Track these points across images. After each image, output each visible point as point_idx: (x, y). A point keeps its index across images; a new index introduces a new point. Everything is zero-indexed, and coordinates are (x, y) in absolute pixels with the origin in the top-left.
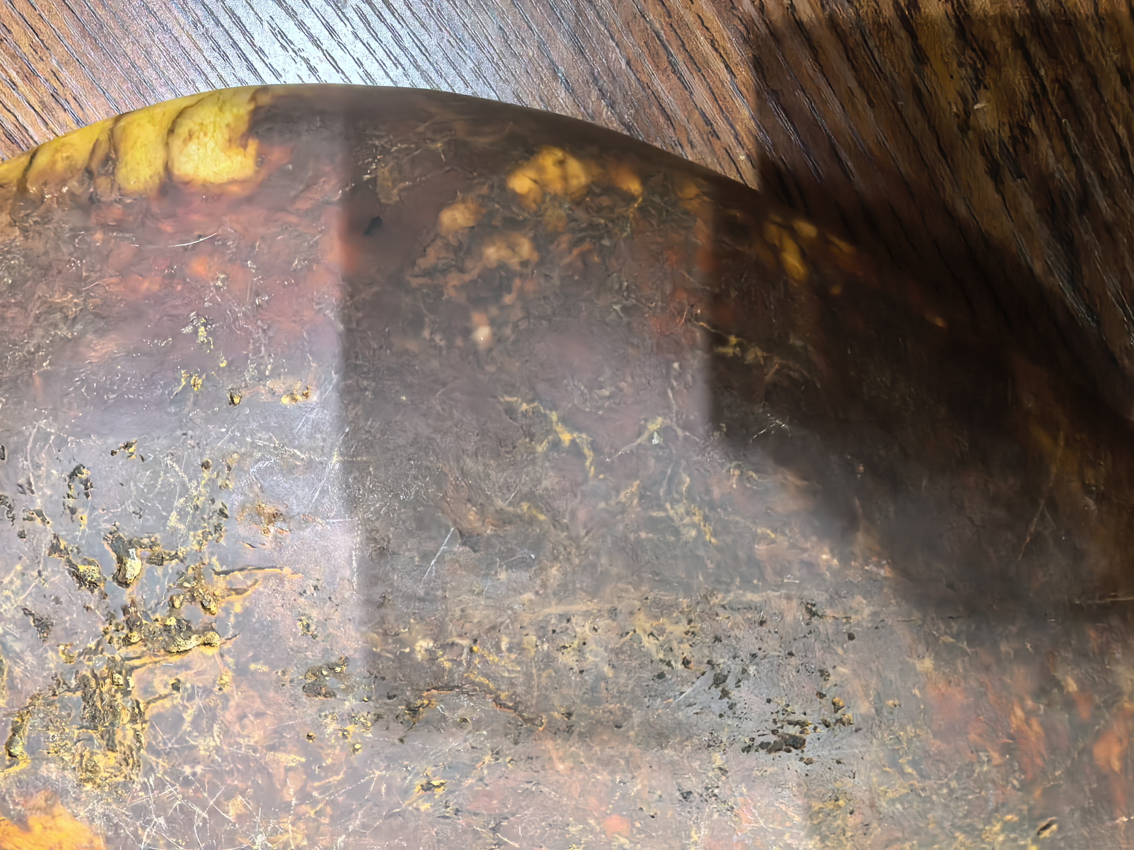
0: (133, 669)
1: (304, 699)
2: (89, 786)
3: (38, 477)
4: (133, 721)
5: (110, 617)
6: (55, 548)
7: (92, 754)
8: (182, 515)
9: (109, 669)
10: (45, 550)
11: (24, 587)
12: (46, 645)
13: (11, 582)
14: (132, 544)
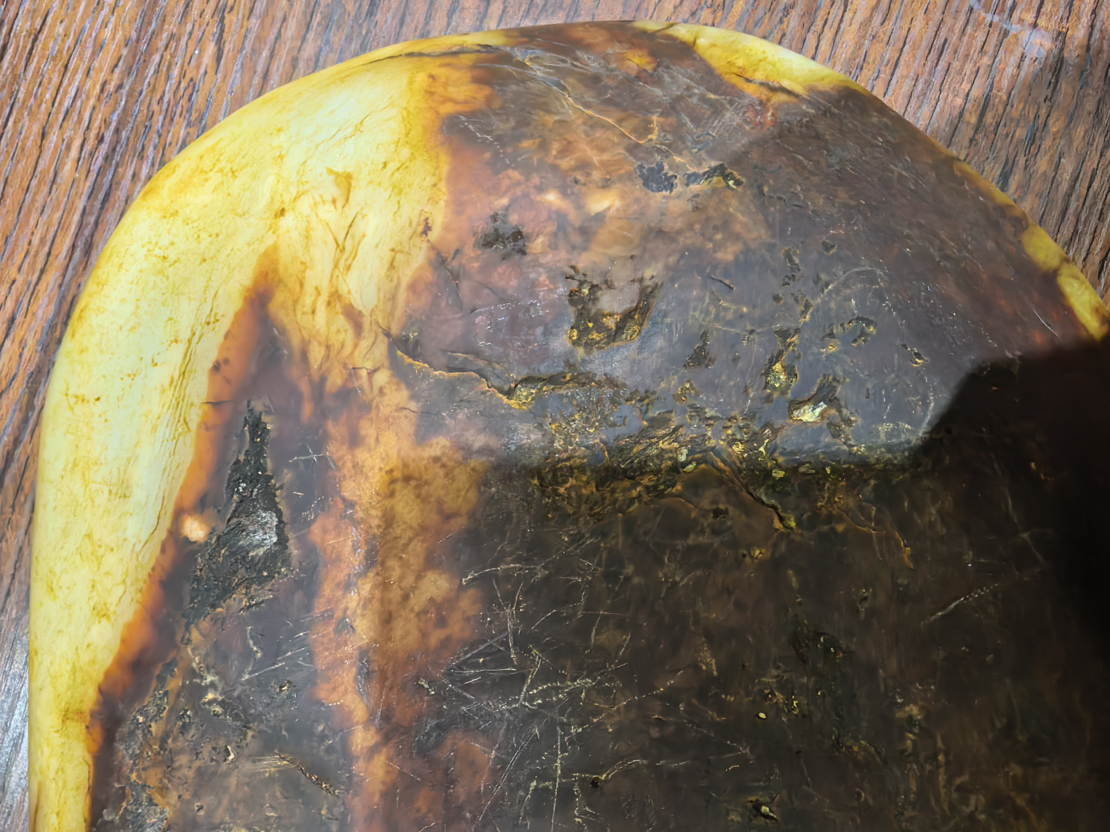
1: (783, 638)
5: (750, 416)
6: (784, 334)
10: (777, 326)
11: (730, 323)
12: (682, 370)
13: (726, 309)
14: (832, 401)
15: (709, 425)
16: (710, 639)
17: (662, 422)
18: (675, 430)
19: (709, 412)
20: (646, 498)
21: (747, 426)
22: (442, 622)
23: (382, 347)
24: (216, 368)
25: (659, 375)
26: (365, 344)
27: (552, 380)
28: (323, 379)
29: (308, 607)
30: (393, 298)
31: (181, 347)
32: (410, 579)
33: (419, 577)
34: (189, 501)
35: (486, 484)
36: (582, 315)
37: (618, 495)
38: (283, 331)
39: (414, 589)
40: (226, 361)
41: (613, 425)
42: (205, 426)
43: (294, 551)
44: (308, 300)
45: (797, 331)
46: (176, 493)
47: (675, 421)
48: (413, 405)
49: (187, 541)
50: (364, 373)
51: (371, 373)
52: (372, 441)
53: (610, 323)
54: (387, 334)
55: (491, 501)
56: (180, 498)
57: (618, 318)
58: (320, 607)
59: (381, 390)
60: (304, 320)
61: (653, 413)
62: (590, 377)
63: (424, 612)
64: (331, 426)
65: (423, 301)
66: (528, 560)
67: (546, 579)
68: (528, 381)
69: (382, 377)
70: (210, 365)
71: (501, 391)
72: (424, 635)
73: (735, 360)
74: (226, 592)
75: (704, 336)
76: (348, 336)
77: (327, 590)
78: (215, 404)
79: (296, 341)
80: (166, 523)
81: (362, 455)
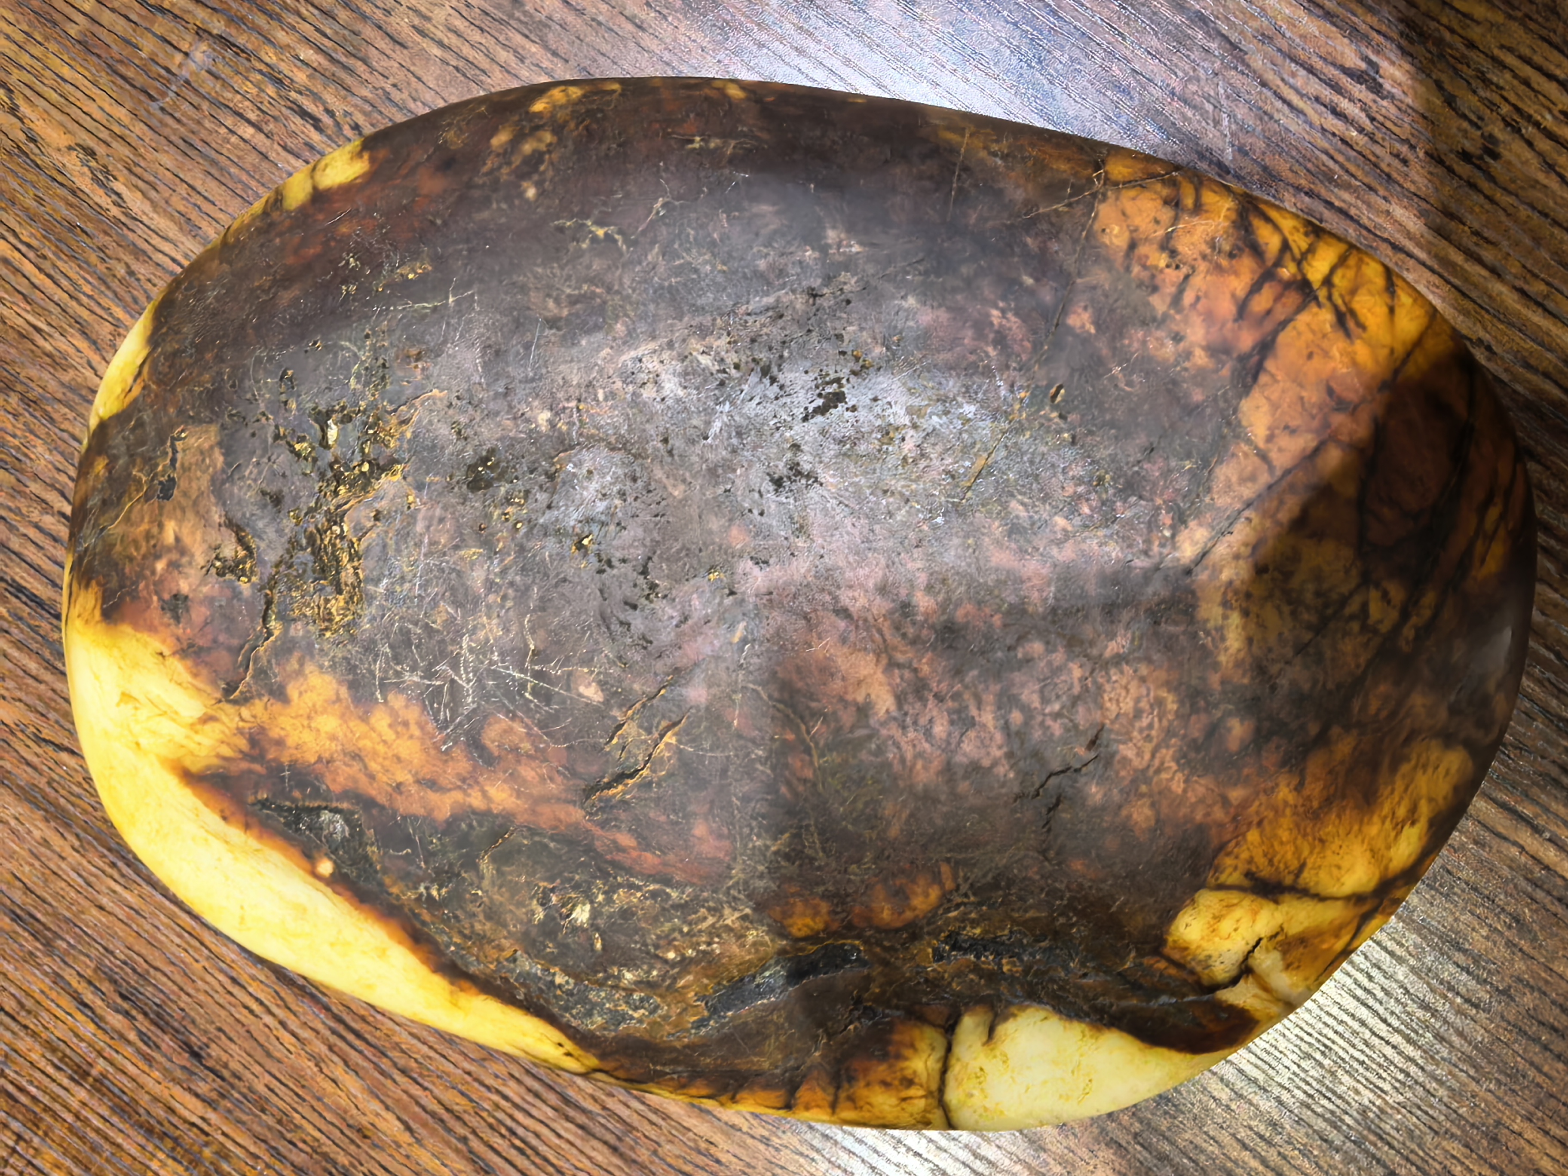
0: (345, 512)
1: (470, 495)
2: (328, 634)
3: (259, 389)
4: (351, 560)
5: (322, 476)
6: (277, 437)
7: (327, 601)
8: (358, 377)
9: (328, 521)
10: (270, 440)
11: (260, 473)
12: (281, 515)
13: (251, 473)
14: (328, 414)
15: (321, 505)
16: (457, 547)
17: (311, 539)
18: (318, 530)
19: (312, 504)
20: (356, 564)
21: (328, 480)
22: (406, 724)
23: (228, 707)
24: (225, 818)
25: (280, 532)
26: (224, 718)
27: (269, 603)
28: (241, 752)
29: (382, 808)
30: (199, 690)
31: (210, 837)
32: (374, 735)
33: (373, 729)
34: (307, 865)
35: (321, 667)
36: (232, 570)
37: (350, 581)
38: (208, 768)
39: (380, 735)
40: (222, 811)
41: (305, 571)
42: (260, 838)
43: (345, 805)
44: (192, 746)
45: (277, 427)
46: (301, 872)
47: (312, 528)
48: (265, 699)
49: (332, 875)
50: (241, 724)
51: (242, 720)
52: (283, 733)
53: (242, 553)
54: (220, 701)
55: (333, 667)
56: (304, 870)
57: (239, 548)
58: (382, 799)
59: (254, 717)
60: (203, 753)
61: (304, 542)
62: (272, 578)
63: (397, 733)
64: (271, 756)
65: (204, 672)
66: (377, 655)
67: (391, 647)
68: (265, 619)
69: (245, 712)
70: (222, 823)
71: (267, 639)
72: (411, 737)
73: (284, 475)
74: (366, 858)
75: (264, 493)
76: (217, 726)
77: (373, 793)
78: (247, 827)
79: (216, 761)
80: (321, 885)
81: (291, 742)
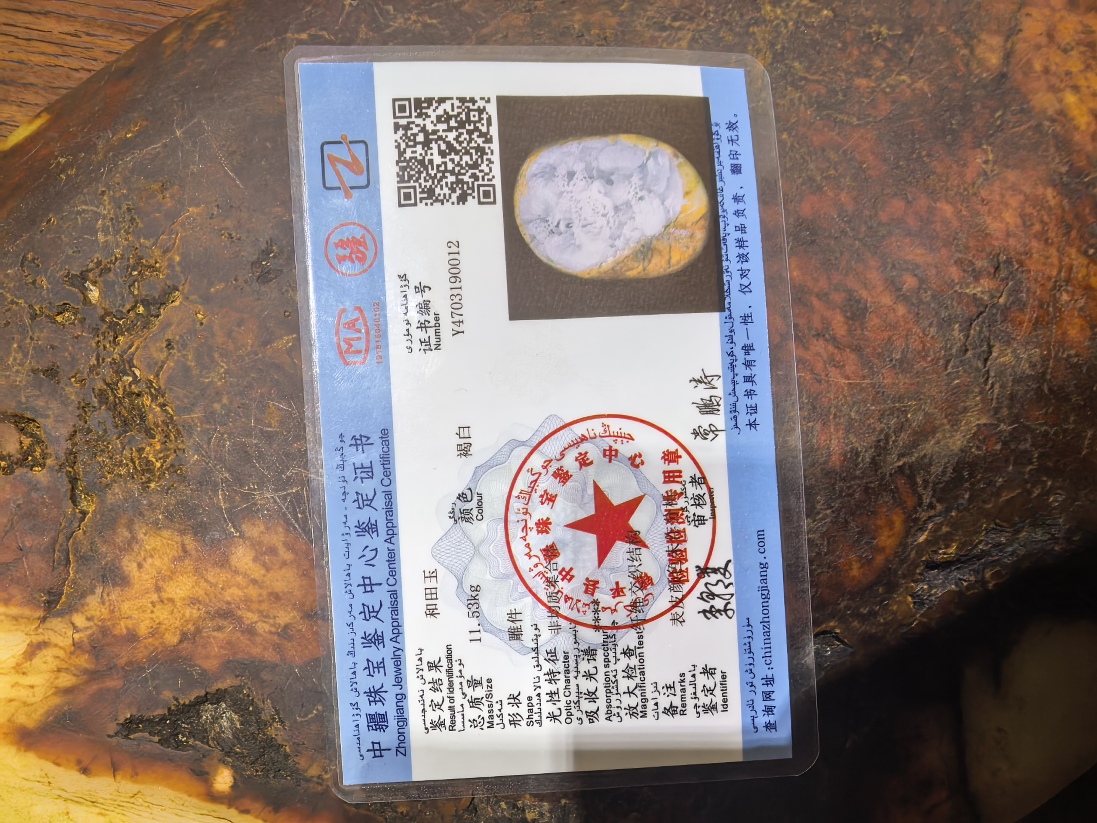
0: (133, 354)
1: (263, 288)
2: (152, 485)
4: (154, 398)
5: (96, 332)
6: (34, 317)
7: (140, 450)
8: (106, 231)
9: (117, 372)
10: (27, 321)
11: (25, 355)
12: (61, 385)
13: (15, 359)
14: (83, 277)
15: (103, 359)
17: (102, 395)
18: (108, 385)
19: (93, 361)
21: (103, 334)
22: (273, 551)
23: (56, 623)
24: (85, 771)
25: (65, 403)
26: (55, 639)
27: (74, 481)
28: (86, 671)
29: (274, 667)
30: (15, 618)
31: (72, 807)
32: (239, 579)
33: (236, 572)
34: (199, 787)
35: (156, 523)
36: (22, 462)
37: (159, 421)
38: (48, 713)
39: (245, 575)
40: (79, 762)
41: (105, 431)
42: (134, 776)
43: (227, 683)
44: (23, 693)
45: (31, 306)
46: (195, 801)
47: (99, 385)
48: (99, 590)
49: (234, 787)
50: (77, 636)
51: (76, 629)
52: (130, 623)
53: (27, 441)
54: (43, 620)
55: (170, 516)
56: (198, 796)
57: (23, 438)
58: (270, 656)
59: (88, 619)
60: (39, 693)
61: (95, 401)
62: (70, 453)
63: (264, 565)
64: (122, 661)
65: (16, 592)
66: (216, 485)
67: (229, 470)
68: (74, 500)
69: (79, 620)
70: (83, 776)
71: (83, 519)
73: (53, 347)
74: (271, 744)
75: (35, 371)
76: (48, 655)
77: (256, 651)
78: (115, 769)
79: (56, 701)
81: (143, 629)
